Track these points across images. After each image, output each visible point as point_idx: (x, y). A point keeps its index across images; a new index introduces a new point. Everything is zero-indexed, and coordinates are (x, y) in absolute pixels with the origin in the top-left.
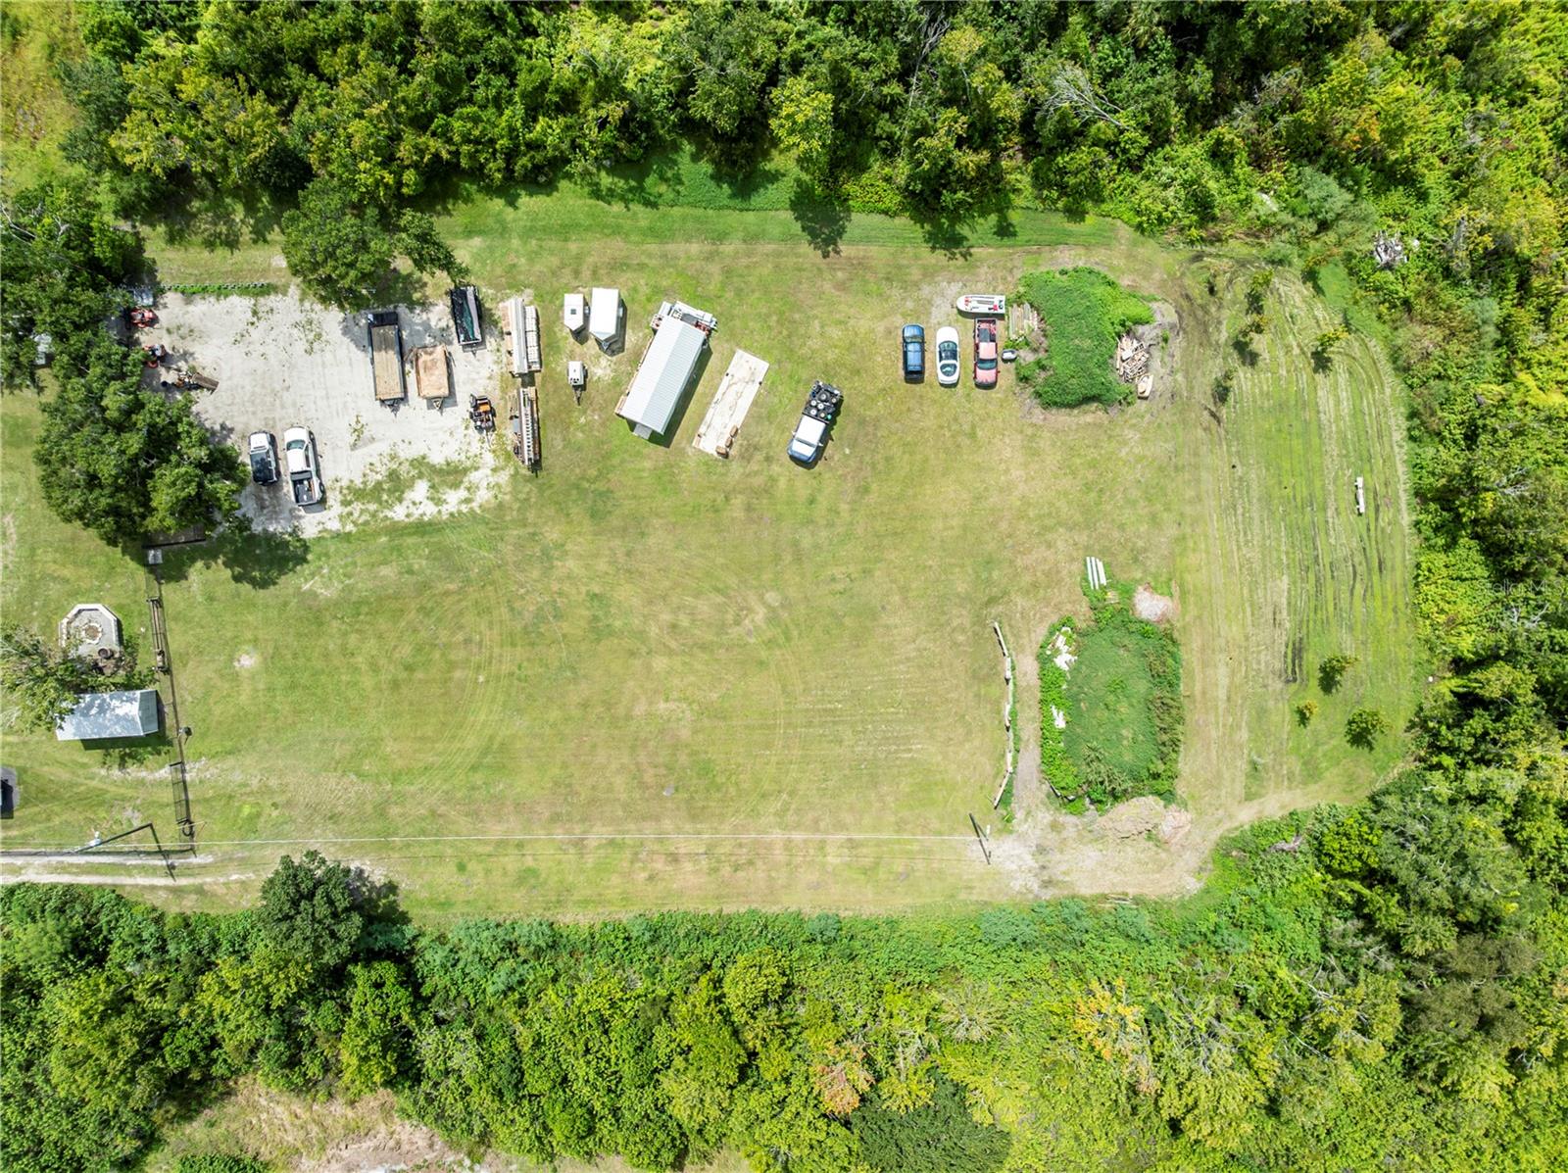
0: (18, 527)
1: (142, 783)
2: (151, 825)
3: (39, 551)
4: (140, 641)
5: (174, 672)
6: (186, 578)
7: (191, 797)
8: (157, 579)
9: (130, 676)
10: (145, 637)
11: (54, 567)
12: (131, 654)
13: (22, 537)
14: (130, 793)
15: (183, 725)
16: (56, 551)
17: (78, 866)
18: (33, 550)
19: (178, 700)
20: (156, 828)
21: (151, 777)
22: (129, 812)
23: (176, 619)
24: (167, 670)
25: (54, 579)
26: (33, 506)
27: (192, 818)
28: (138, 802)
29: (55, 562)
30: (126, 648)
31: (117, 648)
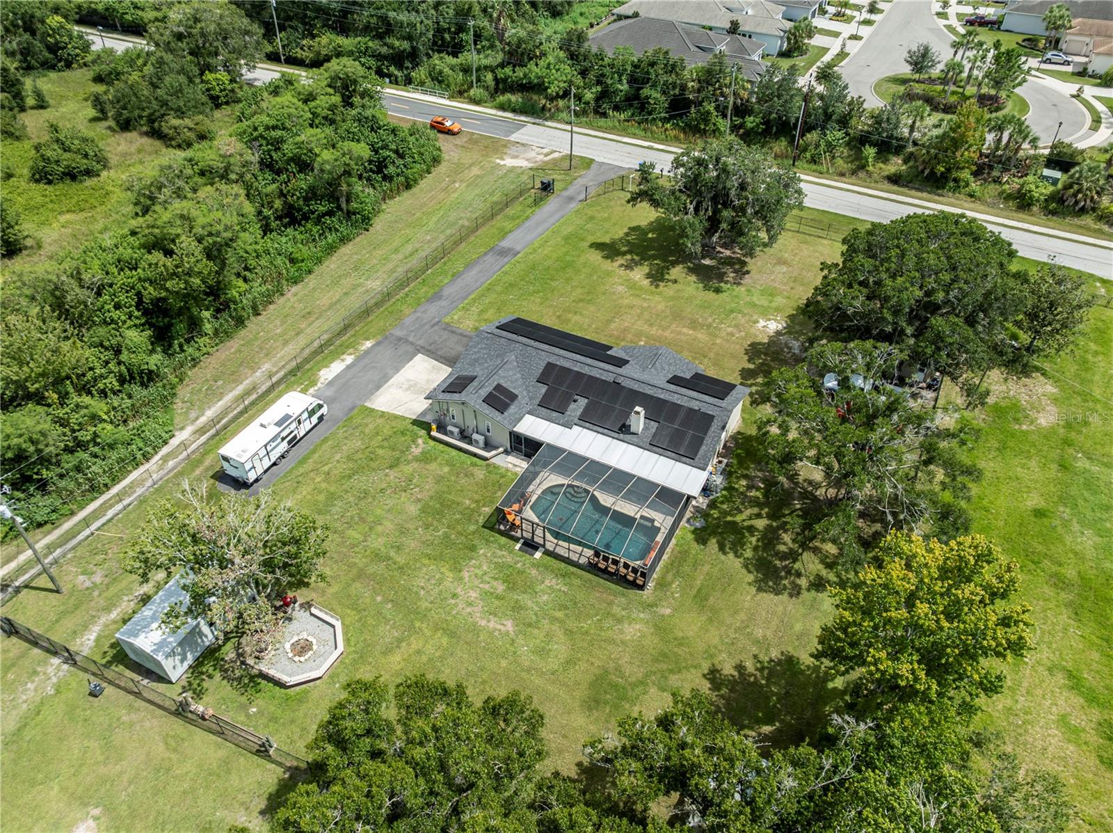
0: (491, 633)
1: (108, 609)
2: (57, 592)
3: (445, 641)
4: (244, 699)
5: (173, 718)
6: (262, 813)
7: (36, 651)
8: (297, 768)
9: (219, 664)
10: (244, 708)
11: (414, 647)
12: (240, 679)
13: (475, 629)
14: (113, 590)
15: (109, 690)
16: (430, 660)
17: (111, 506)
18: (452, 634)
19: (140, 703)
20: (51, 595)
21: (103, 620)
22: (98, 579)
23: (226, 763)
24: (181, 711)
25: (400, 641)
26: (504, 663)
27: (14, 639)
28: (96, 593)
29: (418, 652)
30: (252, 678)
31: (263, 667)
